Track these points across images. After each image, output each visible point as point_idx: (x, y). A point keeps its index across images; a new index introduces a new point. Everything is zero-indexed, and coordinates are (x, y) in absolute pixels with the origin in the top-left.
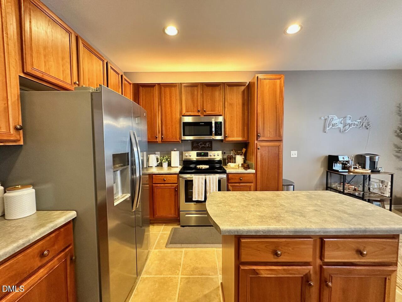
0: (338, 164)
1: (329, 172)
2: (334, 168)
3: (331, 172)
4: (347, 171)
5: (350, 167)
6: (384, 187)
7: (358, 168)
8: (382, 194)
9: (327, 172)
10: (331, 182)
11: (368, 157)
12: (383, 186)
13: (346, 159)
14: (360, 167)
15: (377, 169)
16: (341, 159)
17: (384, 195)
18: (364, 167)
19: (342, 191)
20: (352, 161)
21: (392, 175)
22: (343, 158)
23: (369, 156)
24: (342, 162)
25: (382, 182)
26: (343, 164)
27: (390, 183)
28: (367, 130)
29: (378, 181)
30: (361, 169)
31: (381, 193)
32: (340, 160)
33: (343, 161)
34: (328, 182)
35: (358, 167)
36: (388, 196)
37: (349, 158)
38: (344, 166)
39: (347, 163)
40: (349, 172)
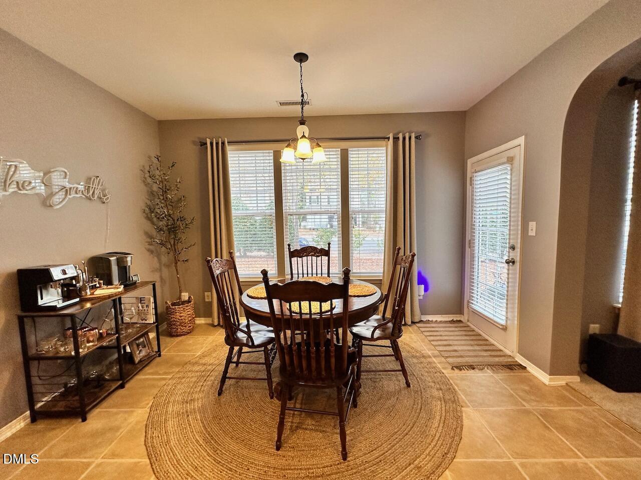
0: (52, 290)
1: (26, 317)
2: (40, 302)
3: (33, 317)
4: (78, 300)
5: (83, 288)
6: (145, 308)
7: (98, 285)
8: (144, 322)
9: (21, 320)
10: (38, 339)
11: (113, 259)
12: (142, 307)
13: (71, 272)
14: (102, 282)
15: (131, 279)
16: (57, 274)
17: (146, 322)
18: (109, 282)
19: (73, 353)
20: (84, 274)
21: (154, 285)
22: (64, 272)
23: (115, 258)
24: (62, 281)
25: (141, 300)
26: (63, 286)
27: (152, 300)
28: (102, 206)
29: (134, 301)
30: (105, 287)
31: (142, 320)
32: (56, 278)
33: (63, 279)
34: (28, 340)
35: (99, 283)
36: (152, 322)
37: (76, 267)
38: (68, 289)
39: (74, 282)
40: (84, 300)
